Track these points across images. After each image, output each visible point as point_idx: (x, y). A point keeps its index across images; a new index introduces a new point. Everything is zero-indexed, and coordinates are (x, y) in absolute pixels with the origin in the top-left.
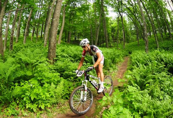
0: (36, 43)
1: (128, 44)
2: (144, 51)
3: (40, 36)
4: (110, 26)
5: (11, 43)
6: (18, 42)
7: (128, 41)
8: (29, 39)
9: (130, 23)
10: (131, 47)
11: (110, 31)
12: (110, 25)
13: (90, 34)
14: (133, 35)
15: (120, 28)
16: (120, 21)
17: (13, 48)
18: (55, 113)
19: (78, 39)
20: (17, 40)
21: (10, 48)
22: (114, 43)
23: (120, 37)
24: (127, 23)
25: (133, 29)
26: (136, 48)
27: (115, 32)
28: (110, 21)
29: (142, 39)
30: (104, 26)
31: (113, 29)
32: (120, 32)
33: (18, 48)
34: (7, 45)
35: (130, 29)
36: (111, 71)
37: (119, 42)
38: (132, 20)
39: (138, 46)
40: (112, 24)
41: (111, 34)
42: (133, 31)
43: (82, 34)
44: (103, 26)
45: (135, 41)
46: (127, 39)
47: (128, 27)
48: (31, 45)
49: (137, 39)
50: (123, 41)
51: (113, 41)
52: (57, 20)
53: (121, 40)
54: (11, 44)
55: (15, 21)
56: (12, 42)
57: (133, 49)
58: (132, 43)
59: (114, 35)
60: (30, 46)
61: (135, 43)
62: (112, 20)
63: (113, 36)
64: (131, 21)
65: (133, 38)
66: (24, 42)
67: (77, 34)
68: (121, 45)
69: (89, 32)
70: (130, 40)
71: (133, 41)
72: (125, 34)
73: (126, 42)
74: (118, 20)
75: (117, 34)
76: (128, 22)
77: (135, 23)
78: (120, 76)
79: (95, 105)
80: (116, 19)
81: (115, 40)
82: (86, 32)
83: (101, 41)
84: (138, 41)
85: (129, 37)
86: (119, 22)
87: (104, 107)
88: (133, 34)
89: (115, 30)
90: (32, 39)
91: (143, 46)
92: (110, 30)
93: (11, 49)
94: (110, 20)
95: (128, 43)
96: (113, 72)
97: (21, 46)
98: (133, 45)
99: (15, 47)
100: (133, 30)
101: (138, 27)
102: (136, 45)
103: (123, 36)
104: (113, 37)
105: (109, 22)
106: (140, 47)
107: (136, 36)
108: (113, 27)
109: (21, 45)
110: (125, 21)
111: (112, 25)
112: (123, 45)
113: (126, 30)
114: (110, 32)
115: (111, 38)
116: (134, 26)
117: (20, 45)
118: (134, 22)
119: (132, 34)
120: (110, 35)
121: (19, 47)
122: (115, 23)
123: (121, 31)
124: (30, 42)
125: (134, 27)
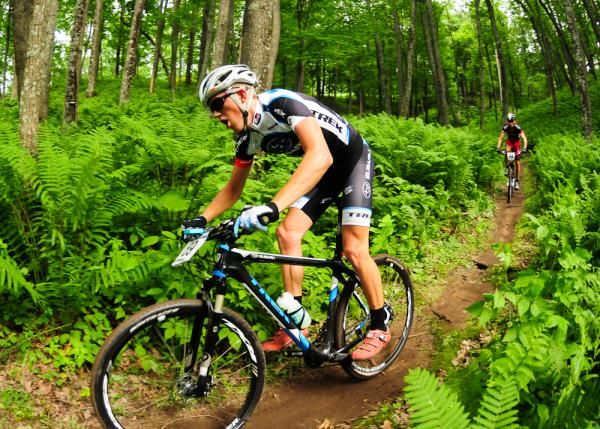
0: (169, 101)
1: (520, 111)
2: (579, 134)
3: (184, 79)
4: (448, 39)
5: (71, 97)
6: (95, 94)
7: (515, 98)
8: (141, 85)
9: (517, 26)
10: (528, 124)
11: (448, 58)
12: (450, 34)
13: (376, 71)
14: (534, 73)
15: (486, 47)
16: (483, 15)
17: (79, 117)
18: (283, 365)
19: (330, 91)
20: (91, 89)
21: (68, 115)
22: (467, 108)
23: (488, 84)
24: (509, 24)
25: (530, 49)
26: (547, 125)
27: (468, 66)
28: (448, 17)
29: (566, 88)
30: (429, 40)
31: (460, 52)
32: (487, 64)
33: (100, 116)
34: (52, 105)
35: (520, 50)
36: (472, 213)
37: (486, 104)
38: (525, 10)
39: (555, 119)
40: (456, 29)
41: (456, 72)
42: (531, 55)
43: (347, 72)
44: (425, 37)
45: (542, 99)
46: (514, 92)
47: (513, 42)
48: (154, 108)
49: (550, 90)
50: (498, 99)
51: (463, 101)
52: (264, 8)
53: (493, 95)
54: (69, 98)
55: (82, 13)
56: (75, 90)
57: (537, 130)
58: (533, 107)
59: (467, 75)
60: (148, 110)
61: (544, 105)
62: (452, 12)
63: (461, 82)
64: (522, 14)
65: (536, 84)
66: (122, 96)
67: (325, 75)
68: (494, 118)
69: (372, 66)
70: (525, 93)
71: (536, 100)
72: (507, 72)
73: (510, 104)
74: (477, 12)
75: (477, 70)
76: (513, 22)
77: (536, 22)
78: (505, 232)
79: (432, 337)
80: (468, 7)
81: (470, 99)
82: (361, 65)
83: (418, 102)
84: (554, 95)
85: (520, 84)
86: (482, 19)
87: (465, 342)
88: (533, 68)
89: (468, 54)
90: (155, 86)
91: (573, 118)
92: (449, 54)
93: (69, 118)
94: (445, 12)
95: (518, 107)
96: (480, 219)
97: (110, 110)
98: (539, 116)
99: (86, 112)
100: (531, 51)
101: (550, 40)
102: (548, 113)
103: (498, 80)
104: (461, 84)
105: (444, 21)
106: (562, 120)
107: (543, 75)
108: (459, 43)
109: (110, 106)
110: (500, 18)
111: (457, 35)
112: (499, 117)
113: (508, 55)
114: (451, 63)
115: (454, 87)
116: (534, 37)
117: (105, 108)
118: (532, 19)
119: (528, 68)
120: (452, 75)
121: (104, 114)
122: (468, 27)
123: (489, 60)
124: (146, 99)
125: (534, 41)
